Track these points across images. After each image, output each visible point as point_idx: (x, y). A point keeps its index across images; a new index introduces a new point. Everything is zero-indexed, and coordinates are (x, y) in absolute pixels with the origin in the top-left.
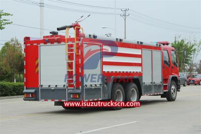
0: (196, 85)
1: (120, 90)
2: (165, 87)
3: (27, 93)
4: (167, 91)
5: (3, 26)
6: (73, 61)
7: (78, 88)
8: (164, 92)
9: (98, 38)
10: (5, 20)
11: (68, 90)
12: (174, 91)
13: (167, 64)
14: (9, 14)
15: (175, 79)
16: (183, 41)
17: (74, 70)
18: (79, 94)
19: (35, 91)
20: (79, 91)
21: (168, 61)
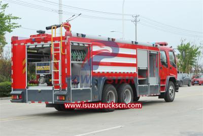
0: (200, 85)
1: (112, 91)
2: (162, 88)
3: (15, 95)
4: (165, 91)
5: (11, 29)
6: (59, 61)
7: (64, 89)
8: (161, 93)
9: (87, 37)
10: (14, 24)
11: (54, 91)
12: (172, 92)
13: (165, 64)
14: (18, 18)
15: (173, 80)
16: (189, 44)
17: (60, 71)
18: (65, 96)
19: (22, 92)
20: (65, 93)
21: (165, 61)
